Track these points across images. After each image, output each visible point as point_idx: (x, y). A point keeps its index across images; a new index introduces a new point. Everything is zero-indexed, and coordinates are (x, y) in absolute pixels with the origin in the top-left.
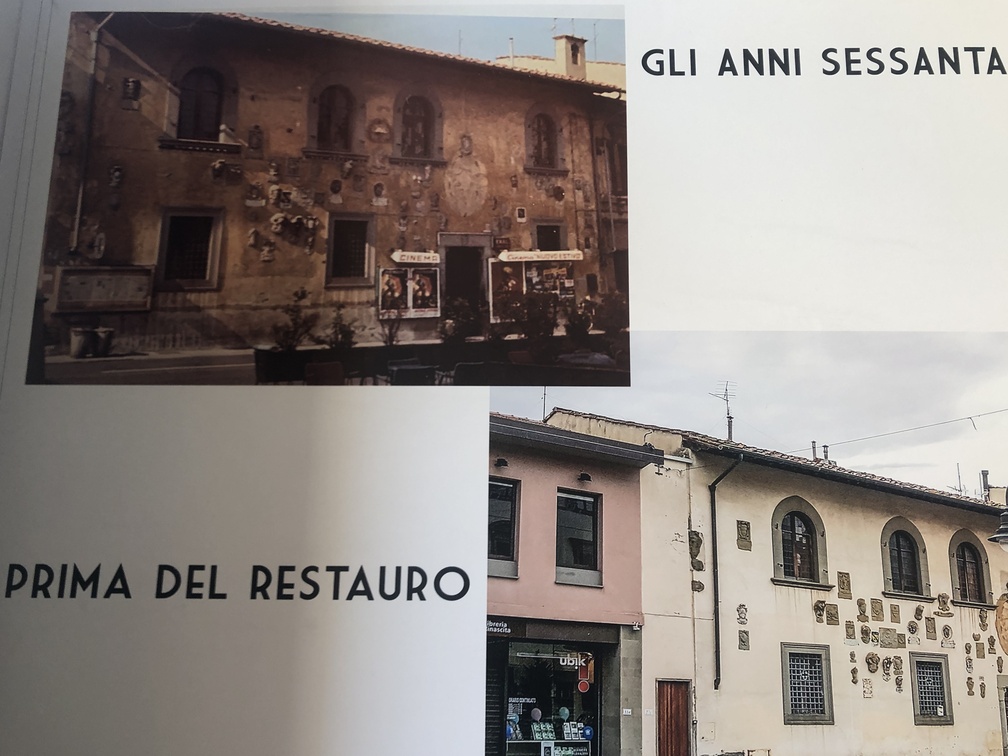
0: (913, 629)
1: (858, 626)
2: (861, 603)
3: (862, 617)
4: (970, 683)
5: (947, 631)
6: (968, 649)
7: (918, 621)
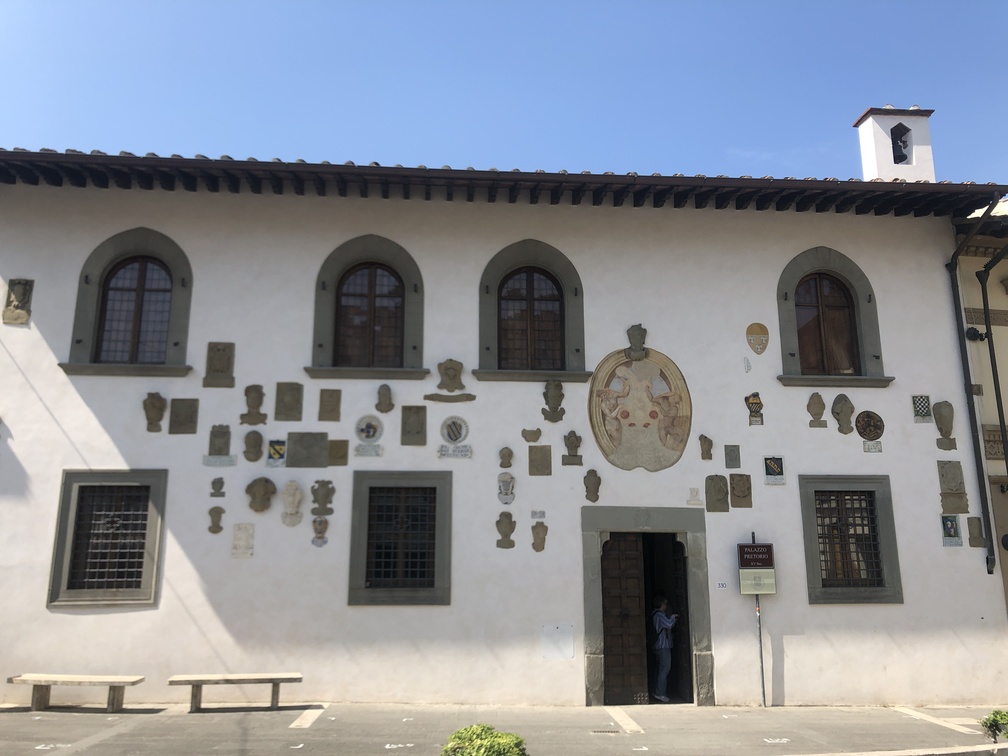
0: (369, 430)
1: (239, 433)
2: (254, 394)
3: (253, 416)
4: (506, 523)
5: (454, 430)
6: (506, 457)
7: (384, 414)
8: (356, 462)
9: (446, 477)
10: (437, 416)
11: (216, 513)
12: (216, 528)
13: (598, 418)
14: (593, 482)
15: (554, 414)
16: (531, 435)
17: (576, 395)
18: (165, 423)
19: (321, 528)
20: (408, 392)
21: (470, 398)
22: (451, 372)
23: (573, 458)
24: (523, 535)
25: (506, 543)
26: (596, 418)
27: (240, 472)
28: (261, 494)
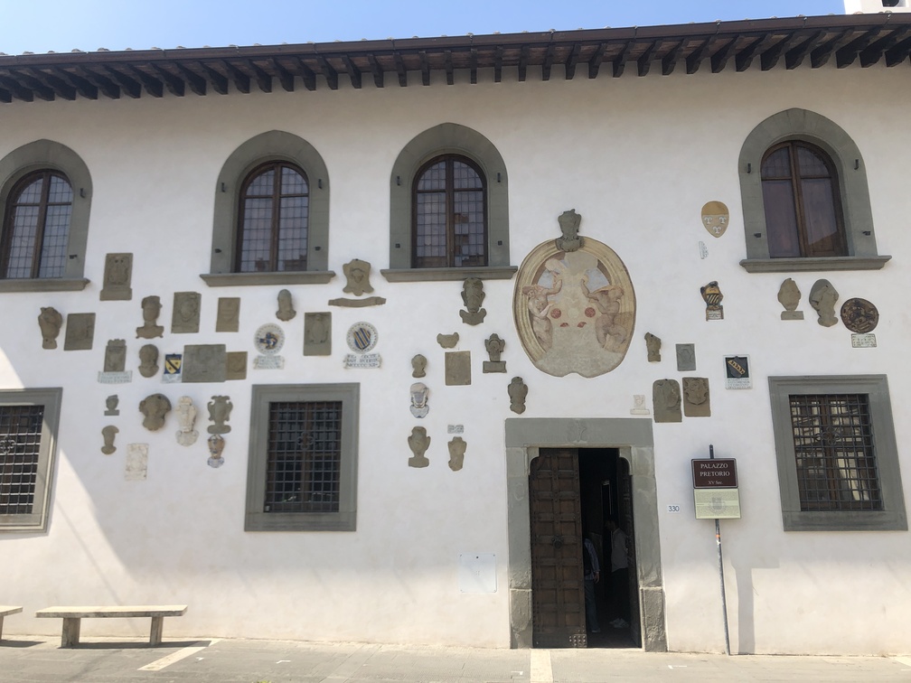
0: (269, 340)
1: (134, 346)
2: (152, 305)
3: (150, 328)
4: (419, 439)
5: (362, 338)
6: (420, 366)
7: (285, 322)
8: (255, 376)
9: (353, 389)
10: (343, 323)
11: (110, 433)
12: (109, 448)
13: (525, 319)
14: (518, 392)
15: (474, 315)
16: (448, 340)
17: (498, 294)
18: (61, 340)
19: (217, 447)
20: (310, 297)
21: (380, 301)
22: (358, 273)
23: (494, 365)
24: (438, 452)
25: (419, 461)
26: (523, 319)
27: (135, 388)
28: (156, 411)
